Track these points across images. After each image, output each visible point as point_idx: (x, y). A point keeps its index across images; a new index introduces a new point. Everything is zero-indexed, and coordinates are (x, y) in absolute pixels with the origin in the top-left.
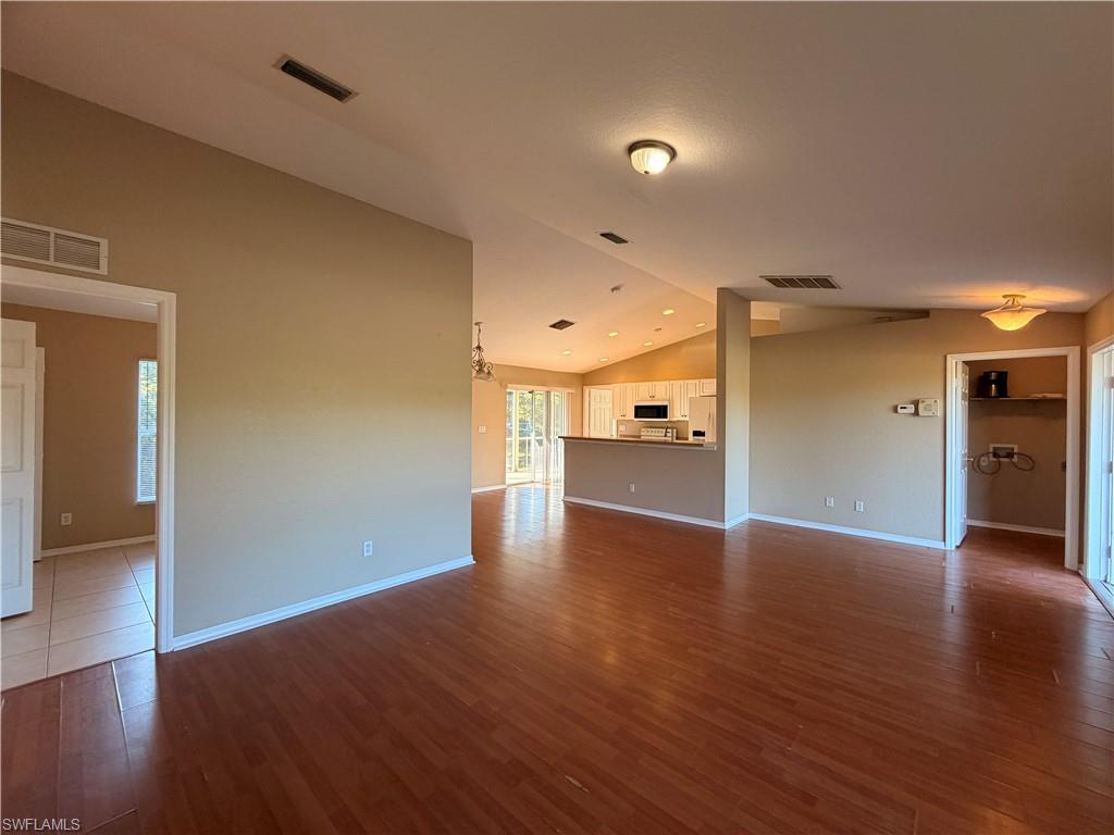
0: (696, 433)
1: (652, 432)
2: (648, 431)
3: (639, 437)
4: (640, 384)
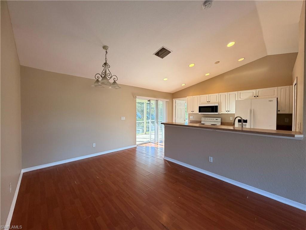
0: (241, 121)
1: (207, 119)
2: (205, 119)
3: (200, 122)
4: (201, 96)
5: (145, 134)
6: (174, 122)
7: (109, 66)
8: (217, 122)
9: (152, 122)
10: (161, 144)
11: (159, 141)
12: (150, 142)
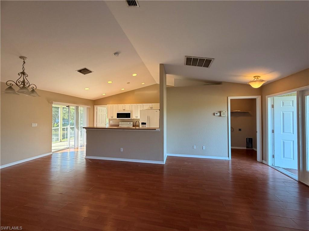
0: (143, 124)
1: (124, 123)
2: (122, 123)
3: (118, 125)
4: (119, 105)
5: (61, 142)
6: (95, 126)
7: (27, 75)
8: (130, 125)
9: (71, 128)
10: (81, 148)
11: (79, 146)
12: (68, 148)
